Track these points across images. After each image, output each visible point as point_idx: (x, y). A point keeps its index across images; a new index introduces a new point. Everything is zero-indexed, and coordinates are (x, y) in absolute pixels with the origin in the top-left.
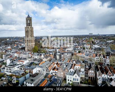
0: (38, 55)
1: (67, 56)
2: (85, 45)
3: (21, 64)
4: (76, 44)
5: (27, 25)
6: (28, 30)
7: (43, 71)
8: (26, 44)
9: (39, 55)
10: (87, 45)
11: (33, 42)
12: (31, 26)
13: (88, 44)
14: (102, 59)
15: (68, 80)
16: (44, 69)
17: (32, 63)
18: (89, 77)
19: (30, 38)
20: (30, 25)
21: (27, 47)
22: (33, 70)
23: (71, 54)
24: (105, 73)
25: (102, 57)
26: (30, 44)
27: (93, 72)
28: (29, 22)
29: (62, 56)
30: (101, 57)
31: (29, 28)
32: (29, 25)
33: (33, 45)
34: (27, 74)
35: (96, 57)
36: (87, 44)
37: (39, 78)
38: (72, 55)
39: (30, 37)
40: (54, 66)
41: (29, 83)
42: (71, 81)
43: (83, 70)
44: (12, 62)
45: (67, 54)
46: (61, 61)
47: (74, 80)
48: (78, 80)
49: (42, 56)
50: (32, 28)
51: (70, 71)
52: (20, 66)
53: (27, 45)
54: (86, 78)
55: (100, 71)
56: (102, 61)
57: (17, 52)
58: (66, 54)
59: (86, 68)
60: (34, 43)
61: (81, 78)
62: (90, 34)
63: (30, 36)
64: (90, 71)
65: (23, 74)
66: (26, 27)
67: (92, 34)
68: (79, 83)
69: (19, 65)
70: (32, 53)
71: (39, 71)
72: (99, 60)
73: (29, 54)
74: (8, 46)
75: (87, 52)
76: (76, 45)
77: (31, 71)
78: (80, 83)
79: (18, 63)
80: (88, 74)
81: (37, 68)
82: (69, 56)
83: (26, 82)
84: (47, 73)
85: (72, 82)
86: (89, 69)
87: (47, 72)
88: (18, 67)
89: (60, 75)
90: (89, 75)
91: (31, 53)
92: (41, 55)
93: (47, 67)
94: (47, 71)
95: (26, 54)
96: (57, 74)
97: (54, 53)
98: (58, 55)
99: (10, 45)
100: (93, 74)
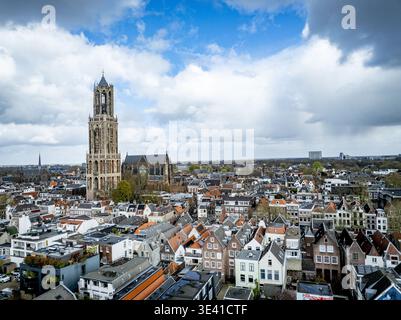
0: (130, 207)
1: (237, 209)
2: (297, 183)
3: (68, 232)
4: (265, 180)
5: (97, 112)
6: (100, 126)
7: (148, 249)
8: (92, 175)
9: (134, 207)
10: (304, 182)
11: (115, 170)
12: (111, 113)
13: (309, 180)
14: (361, 215)
15: (243, 279)
16: (153, 244)
17: (108, 230)
18: (319, 271)
19: (106, 154)
20: (108, 110)
21: (93, 186)
22: (113, 246)
23: (248, 203)
24: (374, 250)
25: (361, 211)
26: (103, 175)
27: (331, 249)
28: (103, 102)
29: (218, 209)
30: (355, 210)
31: (102, 119)
32: (104, 112)
33: (115, 180)
34: (90, 257)
35: (339, 212)
36: (305, 178)
37: (136, 269)
38: (254, 206)
39: (106, 150)
40: (190, 236)
41: (95, 283)
42: (251, 280)
43: (294, 243)
44: (39, 225)
45: (237, 203)
46: (213, 222)
47: (263, 276)
48: (277, 277)
49: (147, 211)
50: (114, 122)
51: (246, 248)
52: (65, 236)
53: (93, 177)
54: (307, 272)
55: (355, 244)
56: (361, 223)
57: (56, 201)
58: (232, 203)
59: (304, 240)
60: (119, 174)
61: (289, 272)
62: (311, 153)
63: (105, 146)
64: (322, 248)
65: (75, 257)
66: (92, 116)
67: (319, 153)
68: (281, 286)
69: (61, 232)
70: (112, 203)
71: (135, 253)
72: (350, 219)
73: (98, 205)
74: (26, 185)
75: (304, 198)
76: (266, 183)
77: (104, 249)
78: (284, 287)
79: (60, 229)
80: (312, 258)
81: (127, 240)
82: (242, 209)
83: (86, 280)
84: (162, 261)
85: (256, 283)
86: (317, 240)
87: (164, 257)
88: (60, 241)
89: (210, 263)
90: (316, 261)
91: (108, 203)
92: (142, 208)
93: (166, 239)
94: (162, 251)
95: (89, 207)
96: (200, 259)
97: (187, 205)
98: (202, 207)
99: (33, 184)
100: (330, 258)
